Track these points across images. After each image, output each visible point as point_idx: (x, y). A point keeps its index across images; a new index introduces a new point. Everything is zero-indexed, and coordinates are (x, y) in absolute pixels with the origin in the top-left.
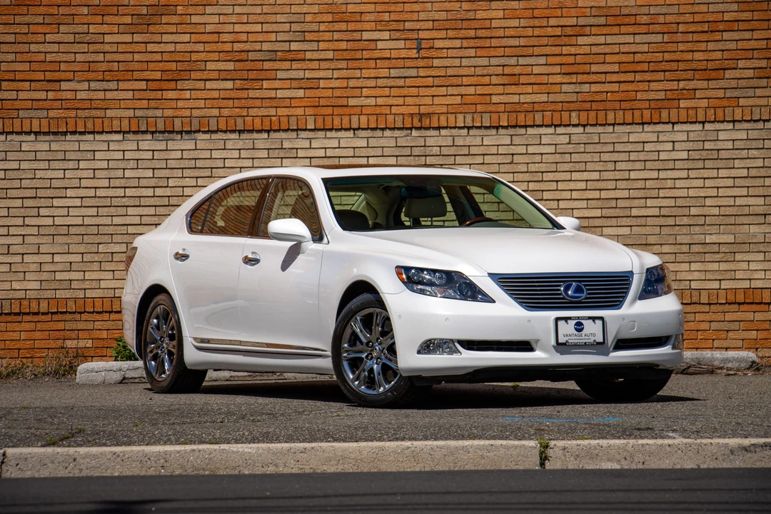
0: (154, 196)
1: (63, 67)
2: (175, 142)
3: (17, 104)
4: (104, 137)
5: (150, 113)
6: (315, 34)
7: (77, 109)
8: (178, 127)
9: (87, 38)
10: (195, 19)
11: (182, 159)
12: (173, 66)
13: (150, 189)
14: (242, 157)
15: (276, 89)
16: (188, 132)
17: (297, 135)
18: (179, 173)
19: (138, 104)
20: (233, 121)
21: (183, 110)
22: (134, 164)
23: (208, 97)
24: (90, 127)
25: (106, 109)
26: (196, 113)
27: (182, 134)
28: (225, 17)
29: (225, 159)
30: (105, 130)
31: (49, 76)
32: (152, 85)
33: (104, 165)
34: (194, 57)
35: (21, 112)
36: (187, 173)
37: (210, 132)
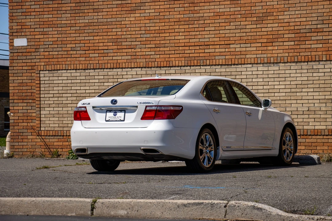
0: (263, 89)
1: (231, 39)
2: (271, 67)
3: (215, 54)
4: (245, 66)
5: (262, 56)
6: (327, 21)
7: (236, 55)
8: (272, 61)
9: (240, 27)
10: (280, 17)
11: (274, 74)
12: (271, 37)
13: (262, 86)
15: (311, 44)
16: (277, 63)
17: (319, 63)
18: (273, 80)
19: (258, 52)
20: (293, 58)
21: (275, 54)
22: (256, 76)
23: (284, 48)
24: (240, 62)
25: (246, 55)
26: (279, 55)
27: (274, 64)
28: (292, 16)
29: (290, 73)
30: (245, 63)
31: (226, 42)
32: (263, 45)
33: (245, 77)
34: (280, 32)
35: (216, 57)
36: (276, 79)
37: (284, 63)
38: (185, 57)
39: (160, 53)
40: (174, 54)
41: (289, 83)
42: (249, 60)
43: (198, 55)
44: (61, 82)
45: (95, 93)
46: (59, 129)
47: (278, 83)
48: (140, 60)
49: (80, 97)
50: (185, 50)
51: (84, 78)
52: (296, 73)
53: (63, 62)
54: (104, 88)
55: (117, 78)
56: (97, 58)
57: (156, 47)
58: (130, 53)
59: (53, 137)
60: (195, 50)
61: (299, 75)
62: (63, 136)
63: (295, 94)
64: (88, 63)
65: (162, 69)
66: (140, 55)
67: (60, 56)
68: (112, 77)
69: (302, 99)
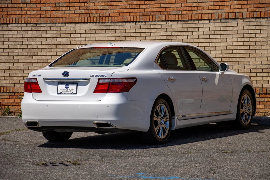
0: (221, 46)
2: (229, 23)
3: (171, 9)
4: (202, 22)
5: (220, 11)
7: (192, 10)
8: (230, 17)
11: (232, 30)
13: (219, 43)
14: (256, 29)
16: (235, 19)
18: (231, 36)
19: (215, 8)
20: (252, 14)
21: (233, 9)
22: (213, 32)
23: (243, 4)
24: (197, 17)
25: (203, 10)
26: (238, 11)
27: (232, 20)
29: (249, 30)
30: (203, 19)
33: (202, 33)
35: (172, 12)
36: (234, 36)
37: (243, 18)
38: (140, 12)
39: (114, 7)
40: (129, 9)
41: (247, 40)
42: (206, 15)
43: (153, 10)
44: (11, 36)
45: (47, 48)
46: (10, 85)
47: (236, 40)
48: (94, 15)
49: (32, 52)
50: (140, 5)
51: (35, 32)
52: (255, 29)
53: (13, 16)
54: (56, 44)
55: (70, 33)
56: (48, 12)
57: (110, 2)
58: (83, 7)
59: (4, 94)
60: (150, 4)
61: (259, 31)
62: (15, 93)
63: (254, 51)
64: (39, 17)
65: (116, 24)
66: (93, 10)
67: (9, 9)
68: (64, 32)
69: (261, 57)
